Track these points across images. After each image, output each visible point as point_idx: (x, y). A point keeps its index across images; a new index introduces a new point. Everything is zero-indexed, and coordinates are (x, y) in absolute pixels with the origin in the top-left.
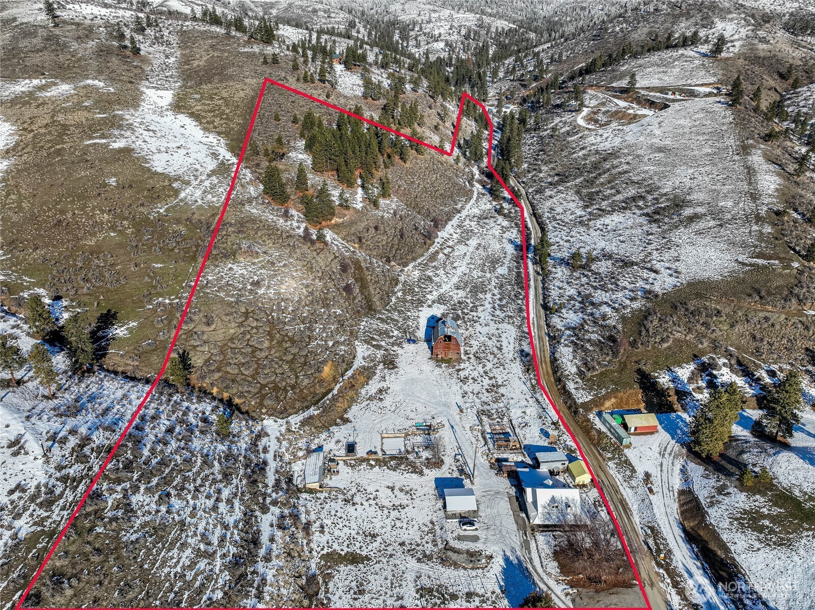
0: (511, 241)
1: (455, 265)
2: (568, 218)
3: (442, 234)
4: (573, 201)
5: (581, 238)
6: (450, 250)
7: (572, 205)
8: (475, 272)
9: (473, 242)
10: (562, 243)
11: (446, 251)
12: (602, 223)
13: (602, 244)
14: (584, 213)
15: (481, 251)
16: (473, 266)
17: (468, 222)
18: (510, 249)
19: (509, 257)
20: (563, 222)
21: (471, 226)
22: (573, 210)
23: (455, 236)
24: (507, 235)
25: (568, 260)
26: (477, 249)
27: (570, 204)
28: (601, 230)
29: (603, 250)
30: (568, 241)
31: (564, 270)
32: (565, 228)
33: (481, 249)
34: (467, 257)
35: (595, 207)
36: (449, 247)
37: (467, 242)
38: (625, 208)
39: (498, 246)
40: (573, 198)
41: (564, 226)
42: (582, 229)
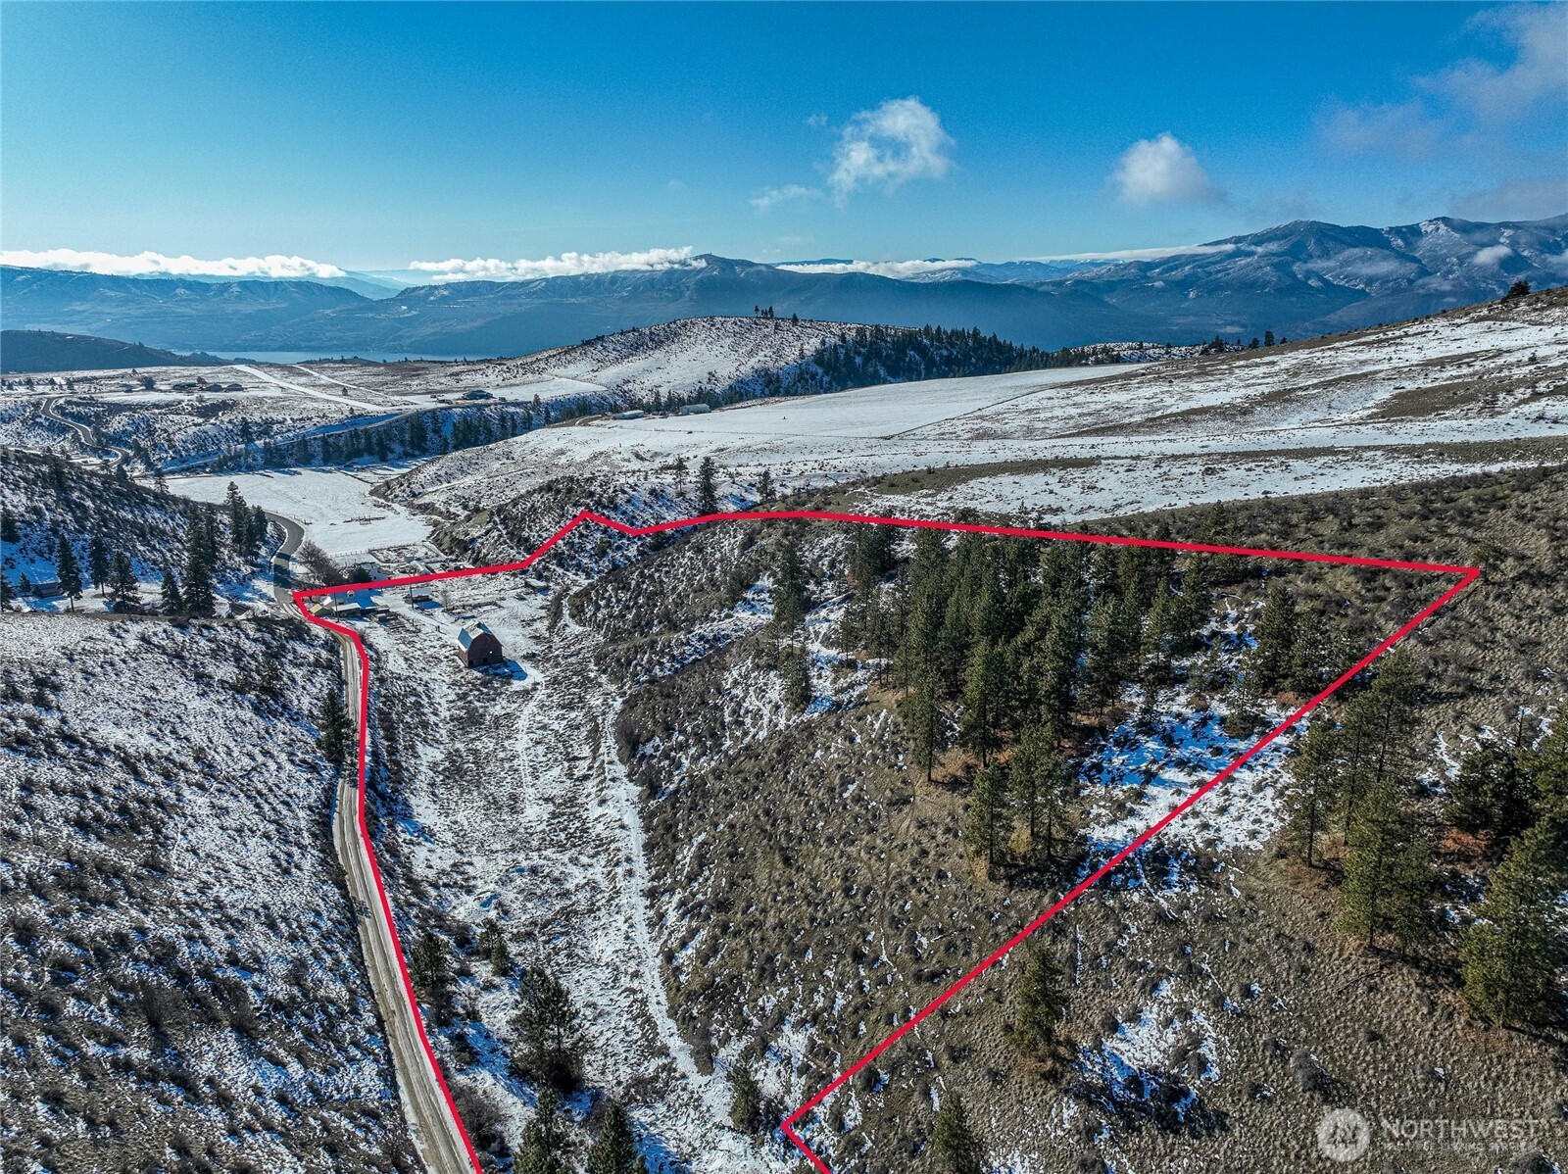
0: (426, 834)
1: (541, 749)
2: (241, 810)
3: (625, 793)
4: (194, 852)
5: (232, 745)
6: (577, 773)
7: (209, 837)
8: (491, 746)
9: (534, 813)
10: (283, 758)
11: (583, 765)
12: (159, 745)
13: (197, 704)
14: (187, 793)
15: (503, 794)
16: (502, 755)
17: (598, 872)
18: (425, 811)
19: (422, 782)
20: (257, 806)
21: (574, 861)
22: (214, 822)
23: (595, 811)
24: (444, 858)
25: (282, 715)
26: (514, 797)
27: (210, 847)
28: (174, 732)
29: (203, 694)
30: (266, 753)
31: (296, 702)
32: (260, 786)
33: (504, 800)
34: (525, 771)
35: (143, 791)
36: (586, 777)
37: (551, 807)
38: (70, 739)
39: (460, 817)
40: (190, 860)
41: (259, 793)
42: (219, 758)
